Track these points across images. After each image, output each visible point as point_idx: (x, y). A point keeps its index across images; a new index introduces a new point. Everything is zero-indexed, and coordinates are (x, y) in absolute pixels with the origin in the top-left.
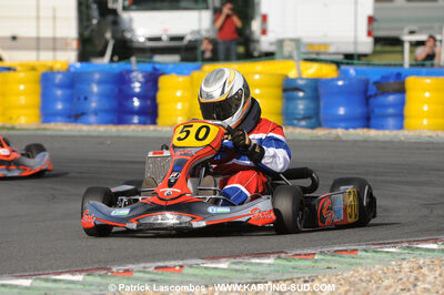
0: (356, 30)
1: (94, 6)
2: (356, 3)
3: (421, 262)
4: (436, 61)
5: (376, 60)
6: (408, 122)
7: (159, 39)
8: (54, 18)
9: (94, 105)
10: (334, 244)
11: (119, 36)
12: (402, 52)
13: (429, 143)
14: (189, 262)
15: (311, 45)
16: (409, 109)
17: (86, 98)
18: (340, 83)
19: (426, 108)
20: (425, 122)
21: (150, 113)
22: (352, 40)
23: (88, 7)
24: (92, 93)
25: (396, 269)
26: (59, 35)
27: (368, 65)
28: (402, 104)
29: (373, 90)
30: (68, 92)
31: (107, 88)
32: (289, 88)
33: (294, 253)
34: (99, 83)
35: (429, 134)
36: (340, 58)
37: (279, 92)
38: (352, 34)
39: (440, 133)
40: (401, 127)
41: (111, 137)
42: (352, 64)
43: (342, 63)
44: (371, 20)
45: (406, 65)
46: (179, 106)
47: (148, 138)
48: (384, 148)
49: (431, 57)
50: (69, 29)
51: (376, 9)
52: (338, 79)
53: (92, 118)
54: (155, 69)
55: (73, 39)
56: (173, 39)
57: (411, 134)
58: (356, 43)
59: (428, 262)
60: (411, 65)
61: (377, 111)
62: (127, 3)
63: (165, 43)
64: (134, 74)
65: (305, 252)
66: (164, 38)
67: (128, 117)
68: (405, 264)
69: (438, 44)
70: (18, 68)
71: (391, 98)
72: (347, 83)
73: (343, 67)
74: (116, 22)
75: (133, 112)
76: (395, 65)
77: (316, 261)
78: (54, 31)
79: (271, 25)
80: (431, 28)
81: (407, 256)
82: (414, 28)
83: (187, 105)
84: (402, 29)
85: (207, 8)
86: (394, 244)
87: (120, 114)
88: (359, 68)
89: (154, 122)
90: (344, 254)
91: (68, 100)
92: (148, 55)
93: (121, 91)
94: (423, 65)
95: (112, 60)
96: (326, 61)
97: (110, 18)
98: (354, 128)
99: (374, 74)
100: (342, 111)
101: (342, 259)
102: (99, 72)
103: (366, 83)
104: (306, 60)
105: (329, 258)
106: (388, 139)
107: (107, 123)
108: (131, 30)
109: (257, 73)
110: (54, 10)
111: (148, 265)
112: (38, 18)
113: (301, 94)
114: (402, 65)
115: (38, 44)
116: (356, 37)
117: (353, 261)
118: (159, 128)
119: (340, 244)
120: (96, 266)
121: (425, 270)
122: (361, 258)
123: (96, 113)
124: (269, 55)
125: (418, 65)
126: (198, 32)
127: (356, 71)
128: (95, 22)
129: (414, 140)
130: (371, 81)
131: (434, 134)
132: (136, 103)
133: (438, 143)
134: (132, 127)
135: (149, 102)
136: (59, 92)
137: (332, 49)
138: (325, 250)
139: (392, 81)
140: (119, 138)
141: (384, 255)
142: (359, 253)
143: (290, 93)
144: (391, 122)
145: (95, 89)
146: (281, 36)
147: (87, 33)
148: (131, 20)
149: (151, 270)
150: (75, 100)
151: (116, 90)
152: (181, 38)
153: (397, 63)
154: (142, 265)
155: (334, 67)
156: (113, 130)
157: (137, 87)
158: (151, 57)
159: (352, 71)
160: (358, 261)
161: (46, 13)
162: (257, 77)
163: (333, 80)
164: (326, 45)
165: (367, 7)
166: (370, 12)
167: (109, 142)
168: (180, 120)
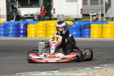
0: (78, 12)
1: (11, 7)
2: (78, 5)
3: (95, 72)
4: (98, 20)
5: (83, 20)
6: (91, 36)
7: (27, 15)
9: (11, 32)
10: (73, 67)
11: (17, 14)
12: (90, 18)
13: (96, 41)
14: (36, 72)
15: (66, 16)
16: (92, 32)
17: (9, 30)
18: (74, 26)
19: (96, 32)
20: (96, 36)
21: (25, 34)
22: (77, 15)
23: (9, 7)
24: (10, 29)
25: (89, 73)
27: (81, 21)
28: (90, 31)
29: (82, 28)
30: (4, 29)
31: (14, 28)
33: (63, 69)
34: (12, 26)
35: (97, 39)
36: (74, 19)
38: (77, 13)
39: (100, 39)
40: (90, 37)
42: (77, 21)
43: (74, 21)
44: (82, 10)
45: (91, 21)
46: (33, 32)
47: (25, 41)
48: (85, 42)
49: (97, 19)
50: (4, 13)
51: (83, 7)
52: (73, 25)
53: (11, 36)
54: (26, 23)
55: (5, 15)
56: (31, 15)
57: (92, 39)
58: (78, 16)
59: (97, 71)
60: (92, 21)
61: (83, 33)
62: (19, 6)
63: (29, 16)
64: (21, 24)
65: (65, 69)
66: (29, 15)
67: (20, 35)
68: (91, 72)
69: (99, 16)
71: (87, 30)
72: (76, 26)
73: (75, 22)
74: (16, 11)
75: (21, 34)
76: (88, 21)
77: (68, 72)
79: (56, 11)
80: (97, 12)
81: (91, 70)
82: (93, 12)
83: (35, 32)
84: (90, 12)
85: (40, 7)
86: (88, 67)
87: (18, 34)
88: (79, 22)
89: (26, 37)
90: (75, 70)
91: (4, 31)
92: (25, 19)
93: (18, 28)
94: (95, 21)
95: (15, 21)
96: (70, 20)
97: (15, 10)
98: (78, 37)
99: (83, 24)
100: (74, 33)
101: (75, 71)
102: (12, 23)
105: (72, 71)
106: (86, 40)
108: (20, 13)
109: (53, 24)
111: (25, 73)
114: (90, 21)
116: (78, 14)
117: (78, 71)
118: (28, 38)
119: (74, 67)
120: (12, 73)
121: (96, 74)
122: (80, 71)
124: (56, 19)
125: (94, 21)
126: (38, 13)
127: (78, 23)
128: (11, 11)
129: (93, 40)
130: (82, 25)
131: (98, 39)
132: (22, 31)
133: (99, 41)
134: (21, 38)
135: (25, 31)
136: (2, 29)
137: (72, 17)
138: (70, 69)
139: (87, 25)
140: (18, 40)
141: (86, 70)
142: (79, 69)
144: (87, 36)
145: (11, 28)
146: (59, 14)
147: (9, 14)
148: (20, 10)
149: (26, 74)
150: (6, 31)
151: (17, 28)
152: (33, 15)
153: (89, 21)
154: (24, 73)
155: (72, 22)
156: (16, 38)
157: (22, 27)
158: (25, 20)
159: (77, 23)
160: (79, 71)
162: (53, 25)
163: (72, 25)
164: (70, 16)
165: (81, 6)
166: (81, 8)
167: (15, 42)
168: (33, 36)
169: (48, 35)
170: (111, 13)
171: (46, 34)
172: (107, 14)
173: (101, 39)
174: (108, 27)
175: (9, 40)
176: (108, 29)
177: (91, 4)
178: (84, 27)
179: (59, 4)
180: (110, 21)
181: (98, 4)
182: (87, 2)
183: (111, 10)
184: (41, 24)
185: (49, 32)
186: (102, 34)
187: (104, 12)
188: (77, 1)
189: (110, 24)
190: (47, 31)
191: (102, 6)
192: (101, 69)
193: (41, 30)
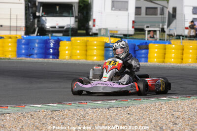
0: (128, 26)
1: (31, 15)
2: (128, 16)
6: (149, 60)
7: (55, 27)
8: (17, 19)
9: (36, 51)
11: (40, 26)
12: (145, 34)
15: (111, 31)
16: (150, 55)
17: (33, 49)
19: (156, 55)
20: (155, 60)
21: (56, 54)
23: (29, 15)
24: (35, 47)
26: (18, 25)
28: (147, 53)
29: (137, 48)
30: (27, 46)
31: (42, 45)
32: (107, 47)
34: (38, 43)
35: (158, 64)
36: (122, 36)
37: (103, 48)
39: (161, 64)
40: (147, 62)
41: (46, 63)
42: (127, 38)
44: (134, 22)
46: (67, 52)
50: (22, 23)
51: (135, 18)
53: (35, 56)
54: (59, 39)
55: (23, 27)
56: (60, 27)
57: (151, 64)
58: (128, 30)
61: (138, 56)
62: (43, 14)
63: (57, 29)
66: (57, 27)
67: (48, 56)
70: (5, 37)
71: (143, 51)
75: (50, 54)
78: (17, 24)
79: (97, 23)
82: (148, 25)
83: (70, 52)
84: (144, 25)
85: (73, 16)
87: (45, 55)
89: (58, 58)
90: (137, 100)
91: (26, 49)
93: (46, 46)
96: (116, 37)
97: (37, 19)
99: (137, 43)
103: (135, 46)
104: (111, 36)
105: (133, 101)
107: (41, 58)
110: (17, 16)
112: (10, 18)
113: (111, 49)
114: (145, 39)
115: (10, 28)
116: (128, 28)
117: (140, 102)
118: (60, 60)
123: (37, 54)
124: (96, 35)
126: (69, 25)
127: (128, 41)
128: (31, 20)
129: (152, 66)
132: (51, 51)
133: (161, 67)
134: (50, 59)
135: (56, 50)
136: (23, 46)
137: (119, 33)
139: (144, 45)
142: (142, 100)
143: (108, 49)
144: (143, 59)
145: (37, 45)
146: (100, 27)
147: (29, 24)
148: (46, 20)
150: (29, 49)
151: (44, 46)
152: (63, 27)
157: (52, 45)
158: (52, 34)
160: (142, 102)
161: (13, 17)
162: (95, 42)
164: (117, 31)
165: (132, 17)
166: (133, 19)
167: (45, 64)
168: (67, 57)
169: (88, 57)
170: (175, 28)
171: (86, 55)
172: (170, 30)
173: (163, 64)
174: (174, 49)
175: (36, 62)
176: (173, 51)
177: (146, 14)
178: (139, 48)
179: (102, 13)
180: (174, 39)
181: (156, 15)
182: (141, 10)
183: (176, 23)
184: (79, 41)
185: (89, 52)
186: (164, 58)
187: (165, 27)
188: (127, 10)
189: (174, 44)
190: (86, 51)
191: (164, 18)
192: (168, 100)
193: (79, 50)
